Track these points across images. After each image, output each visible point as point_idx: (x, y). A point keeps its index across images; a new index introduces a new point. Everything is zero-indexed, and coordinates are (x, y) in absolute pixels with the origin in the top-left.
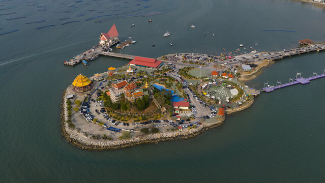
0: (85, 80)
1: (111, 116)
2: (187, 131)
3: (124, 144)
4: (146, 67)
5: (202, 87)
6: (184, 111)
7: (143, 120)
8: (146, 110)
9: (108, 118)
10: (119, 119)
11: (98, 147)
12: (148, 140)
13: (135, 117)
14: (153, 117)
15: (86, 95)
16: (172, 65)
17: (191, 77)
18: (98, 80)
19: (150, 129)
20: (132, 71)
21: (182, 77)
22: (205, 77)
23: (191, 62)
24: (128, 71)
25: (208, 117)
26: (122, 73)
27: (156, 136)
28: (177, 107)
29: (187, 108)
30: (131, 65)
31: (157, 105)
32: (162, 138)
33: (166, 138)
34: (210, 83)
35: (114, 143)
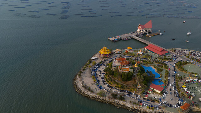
0: (106, 51)
1: (105, 78)
2: (145, 109)
3: (98, 99)
4: (154, 53)
5: (186, 81)
6: (155, 93)
7: (121, 88)
8: (128, 82)
9: (102, 78)
10: (108, 82)
11: (84, 93)
12: (114, 103)
13: (118, 84)
14: (129, 89)
15: (103, 60)
16: (175, 56)
17: (183, 69)
18: (117, 53)
19: (119, 96)
20: (141, 53)
21: (176, 68)
22: (195, 74)
23: (193, 59)
24: (139, 52)
25: (171, 106)
26: (134, 53)
27: (121, 102)
28: (152, 89)
29: (159, 92)
30: (145, 49)
31: (137, 81)
32: (124, 106)
33: (127, 107)
34: (196, 80)
35: (93, 95)
